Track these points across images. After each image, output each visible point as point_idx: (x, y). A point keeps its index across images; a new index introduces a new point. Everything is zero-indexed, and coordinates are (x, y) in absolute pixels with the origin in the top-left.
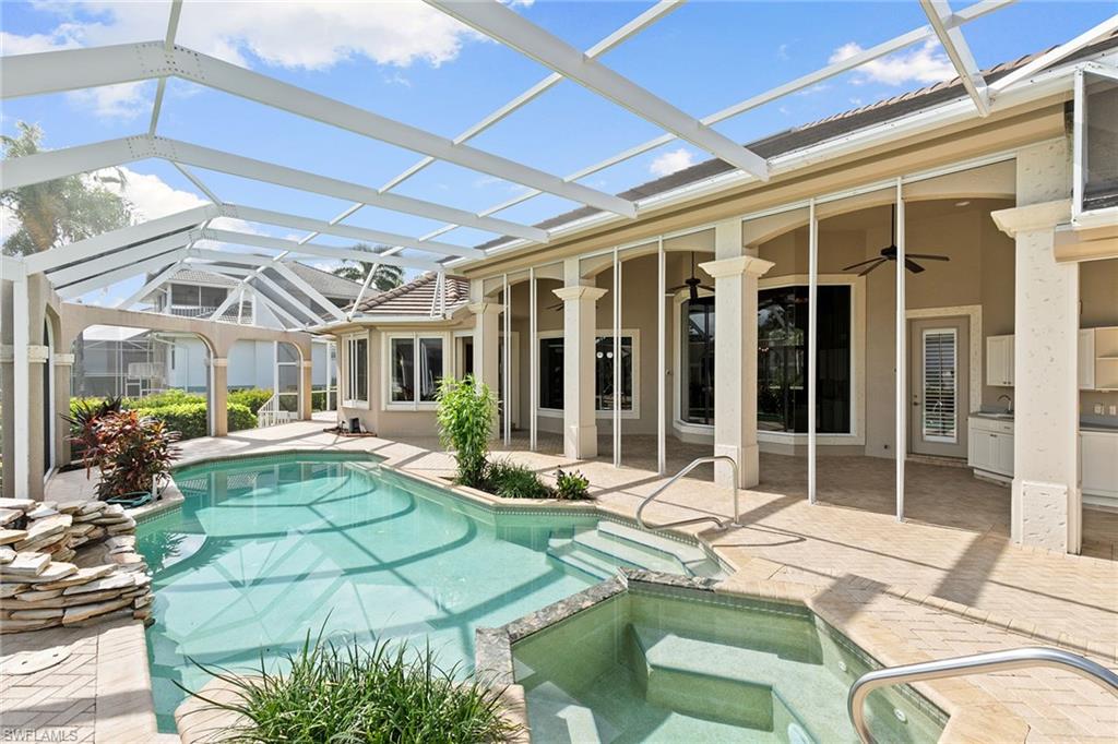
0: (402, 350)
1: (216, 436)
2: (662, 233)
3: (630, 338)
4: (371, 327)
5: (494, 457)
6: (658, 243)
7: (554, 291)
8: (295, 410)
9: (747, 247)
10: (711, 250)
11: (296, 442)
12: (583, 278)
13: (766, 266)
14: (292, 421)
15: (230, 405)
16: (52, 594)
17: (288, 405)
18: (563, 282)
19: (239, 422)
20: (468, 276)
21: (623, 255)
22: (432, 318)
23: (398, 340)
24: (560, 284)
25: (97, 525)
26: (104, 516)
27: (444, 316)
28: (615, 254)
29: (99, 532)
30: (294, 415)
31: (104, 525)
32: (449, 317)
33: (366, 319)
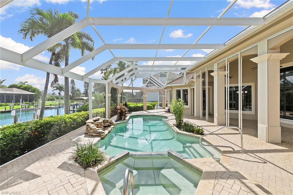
0: (178, 92)
1: (145, 111)
2: (240, 51)
3: (251, 86)
4: (171, 87)
5: (185, 120)
6: (238, 54)
7: (210, 74)
8: (162, 106)
9: (271, 49)
10: (256, 53)
11: (157, 113)
12: (219, 69)
13: (284, 55)
14: (161, 109)
15: (148, 105)
16: (93, 131)
17: (161, 105)
18: (213, 71)
19: (149, 108)
20: (193, 72)
21: (229, 60)
22: (184, 84)
23: (178, 90)
24: (212, 71)
25: (110, 123)
26: (111, 122)
27: (186, 83)
28: (226, 60)
29: (110, 124)
30: (161, 107)
31: (111, 123)
32: (187, 83)
33: (169, 85)
